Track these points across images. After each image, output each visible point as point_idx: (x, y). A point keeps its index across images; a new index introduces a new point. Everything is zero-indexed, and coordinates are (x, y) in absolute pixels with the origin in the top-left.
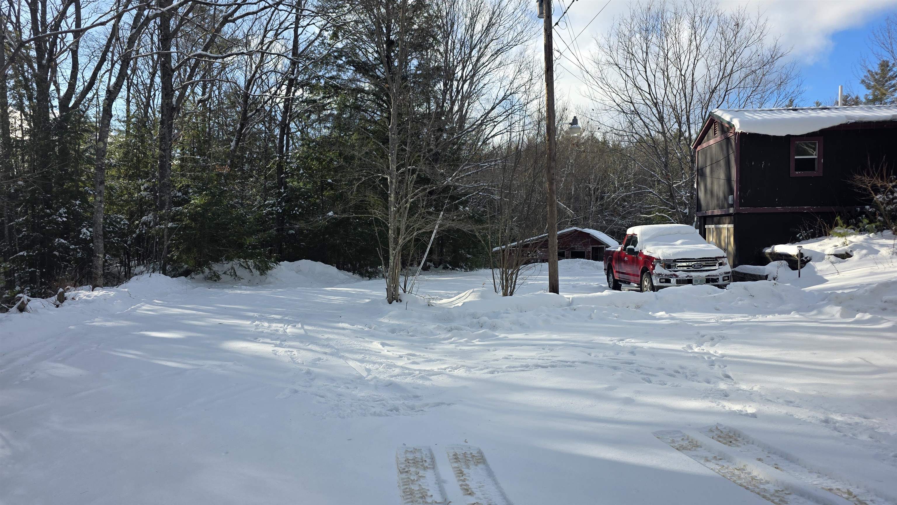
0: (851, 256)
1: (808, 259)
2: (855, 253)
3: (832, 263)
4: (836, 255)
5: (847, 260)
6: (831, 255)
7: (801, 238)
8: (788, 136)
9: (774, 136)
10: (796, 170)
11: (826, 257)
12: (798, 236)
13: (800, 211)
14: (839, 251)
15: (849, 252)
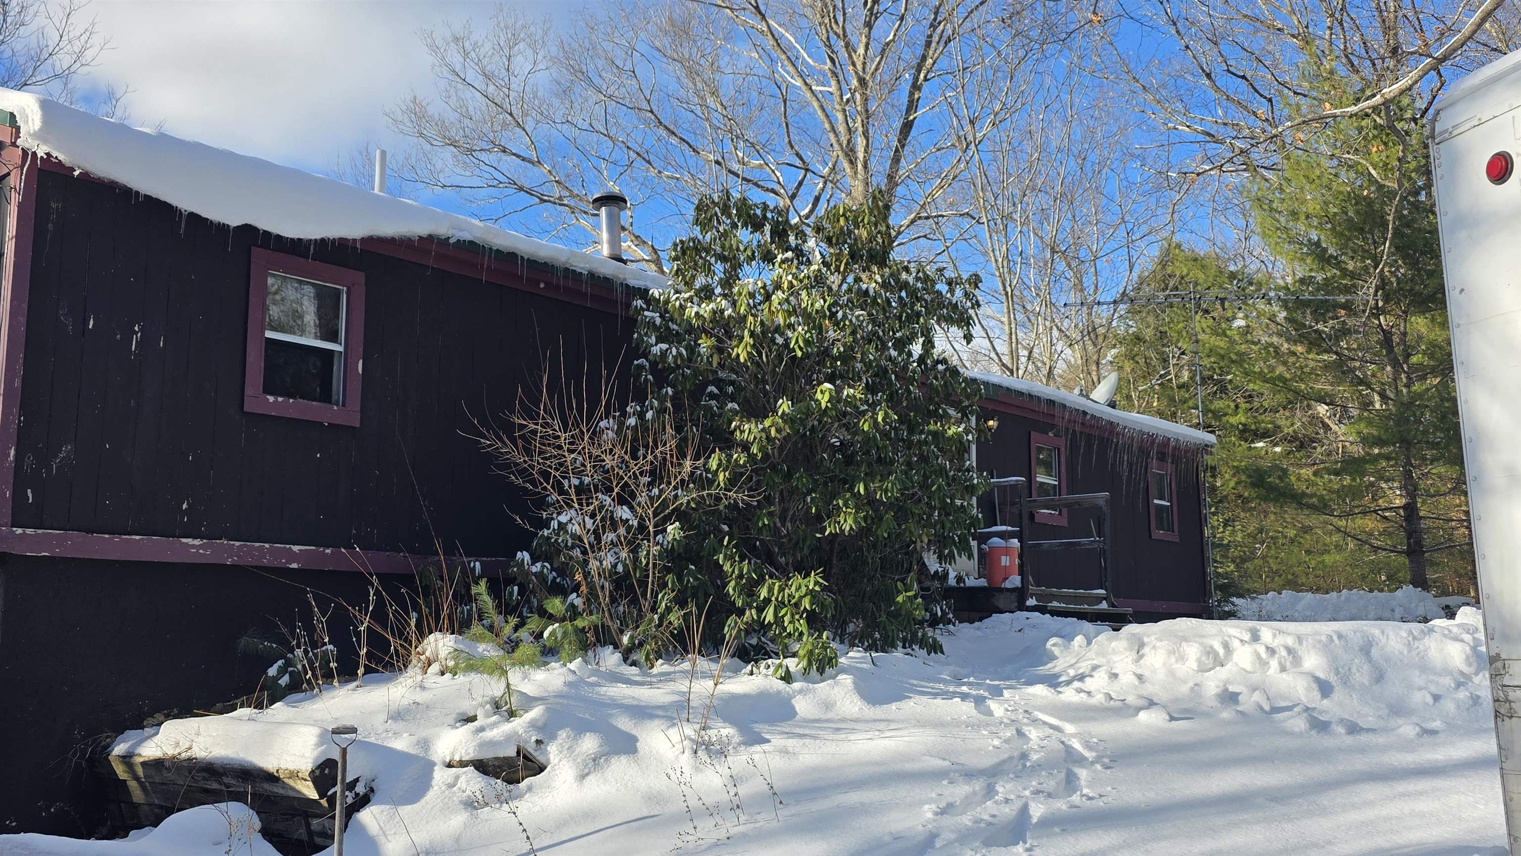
0: (541, 769)
1: (360, 789)
2: (553, 753)
3: (471, 805)
4: (482, 766)
5: (530, 789)
6: (463, 764)
7: (284, 680)
8: (248, 230)
9: (194, 218)
10: (267, 390)
11: (441, 775)
12: (272, 671)
13: (276, 564)
14: (492, 743)
15: (531, 748)
